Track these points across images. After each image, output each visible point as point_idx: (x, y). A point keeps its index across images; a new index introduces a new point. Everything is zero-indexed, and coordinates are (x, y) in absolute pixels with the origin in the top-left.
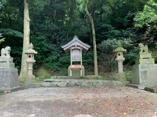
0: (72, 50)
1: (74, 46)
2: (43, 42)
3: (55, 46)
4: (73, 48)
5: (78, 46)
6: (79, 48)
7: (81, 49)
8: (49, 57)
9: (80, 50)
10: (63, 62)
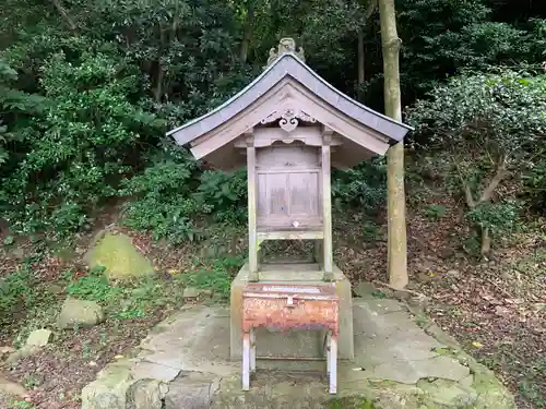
0: (258, 150)
1: (275, 124)
2: (103, 94)
3: (178, 110)
4: (264, 139)
5: (302, 124)
6: (311, 138)
7: (326, 150)
8: (147, 171)
9: (316, 150)
10: (217, 196)
